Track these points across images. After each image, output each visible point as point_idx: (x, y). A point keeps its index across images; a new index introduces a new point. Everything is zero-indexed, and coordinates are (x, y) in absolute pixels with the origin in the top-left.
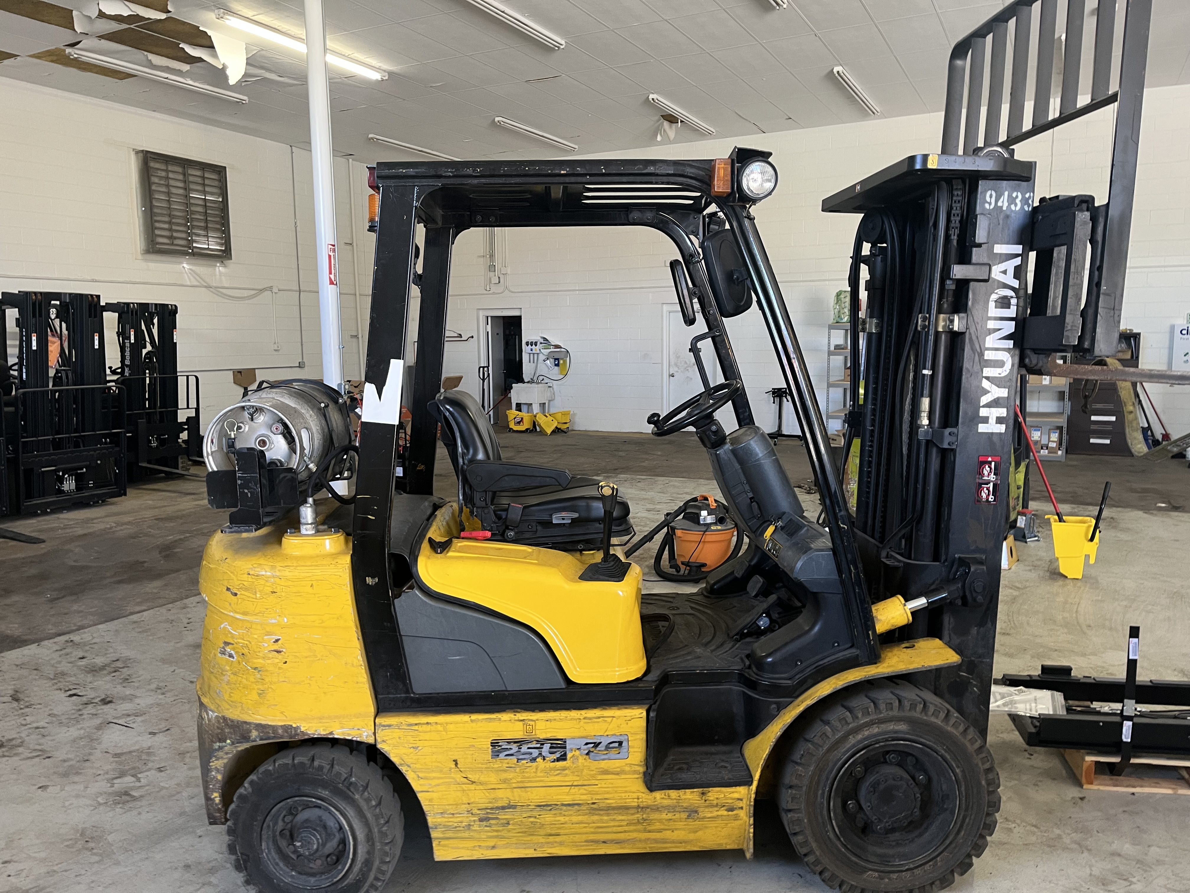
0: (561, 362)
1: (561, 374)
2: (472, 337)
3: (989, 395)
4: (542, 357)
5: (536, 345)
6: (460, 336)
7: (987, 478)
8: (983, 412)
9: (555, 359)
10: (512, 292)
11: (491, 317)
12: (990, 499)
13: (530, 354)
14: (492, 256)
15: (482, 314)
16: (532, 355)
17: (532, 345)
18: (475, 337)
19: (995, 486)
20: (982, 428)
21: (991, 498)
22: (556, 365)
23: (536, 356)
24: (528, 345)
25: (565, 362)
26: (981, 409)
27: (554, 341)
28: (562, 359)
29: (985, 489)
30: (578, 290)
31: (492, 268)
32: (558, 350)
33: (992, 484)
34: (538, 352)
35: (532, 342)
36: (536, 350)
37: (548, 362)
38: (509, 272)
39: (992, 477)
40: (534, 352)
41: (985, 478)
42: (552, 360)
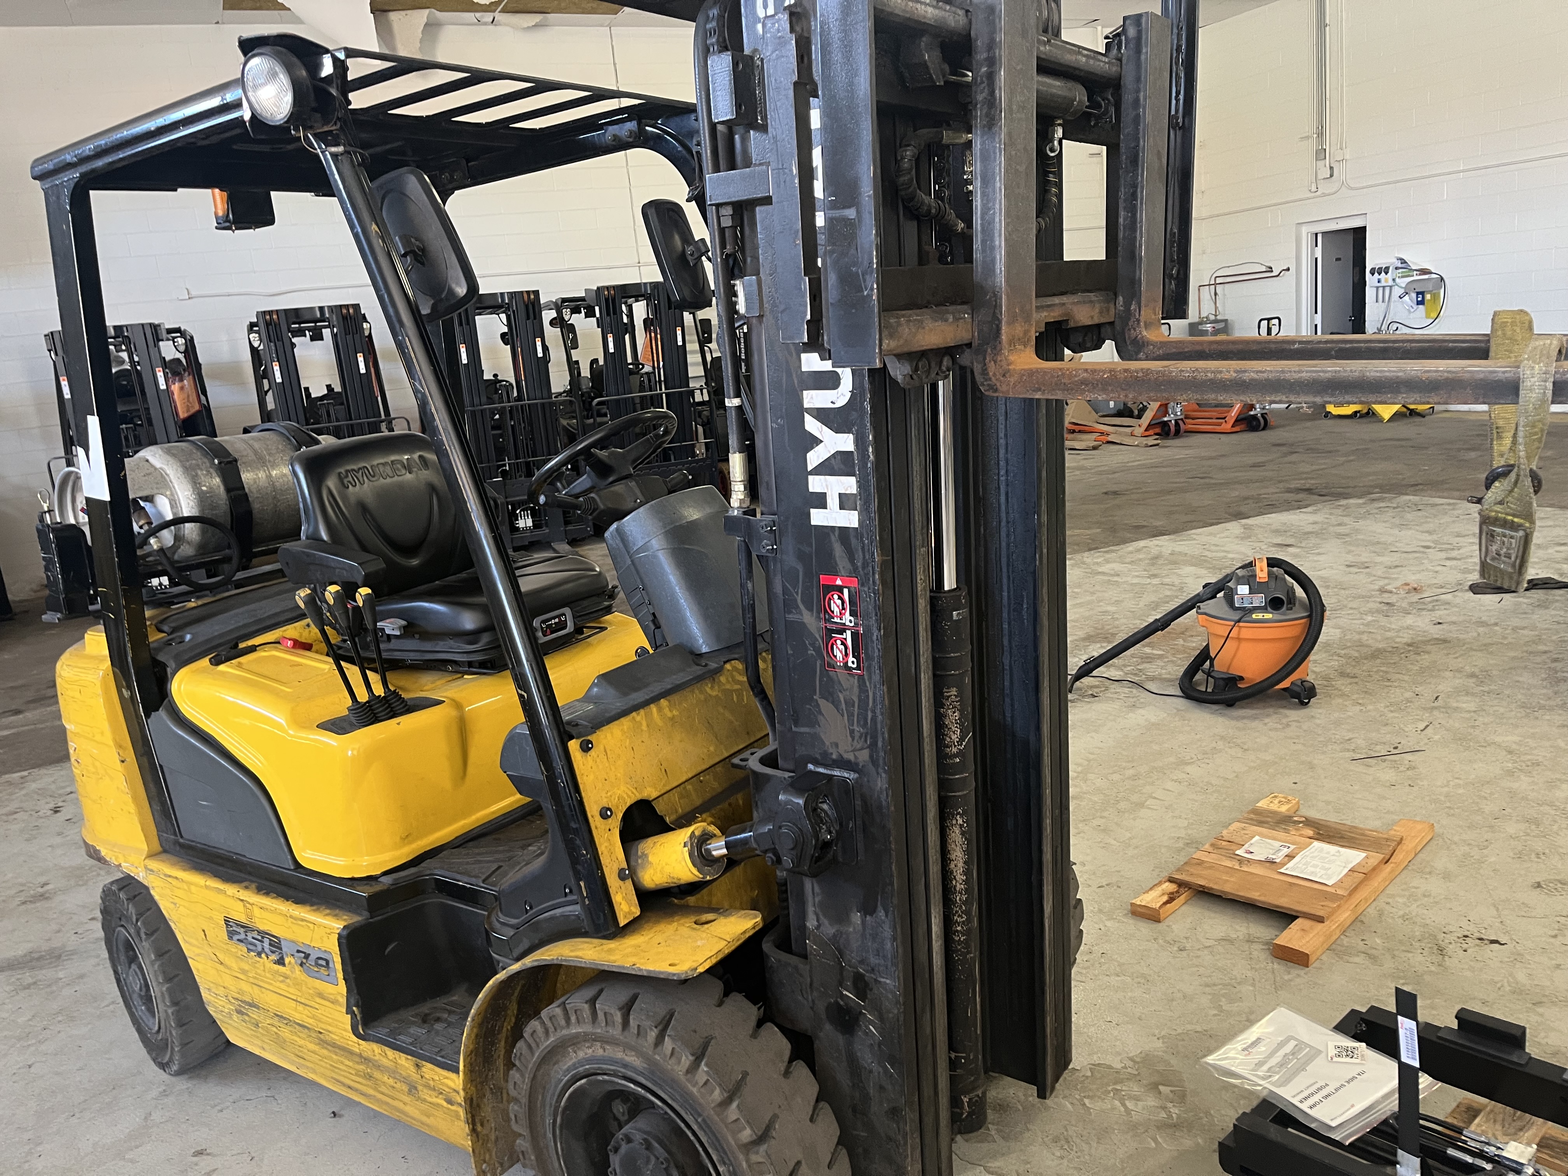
0: (1428, 297)
1: (1427, 317)
2: (1288, 269)
3: (819, 448)
4: (1397, 291)
5: (1386, 273)
6: (1270, 269)
7: (838, 621)
8: (816, 484)
9: (1418, 293)
10: (1352, 189)
11: (1324, 234)
12: (850, 664)
13: (1377, 288)
14: (1321, 134)
15: (1306, 232)
16: (1381, 290)
17: (1380, 274)
18: (1293, 269)
19: (855, 636)
20: (818, 517)
21: (851, 661)
22: (1419, 303)
23: (1387, 290)
24: (1373, 274)
25: (1435, 297)
26: (810, 478)
27: (1416, 262)
28: (1430, 292)
29: (839, 642)
30: (1463, 171)
31: (1321, 154)
32: (1426, 277)
33: (849, 632)
34: (1390, 283)
35: (1380, 268)
36: (1386, 281)
37: (1407, 298)
38: (1347, 157)
39: (847, 619)
40: (1383, 284)
41: (835, 620)
42: (1414, 295)
